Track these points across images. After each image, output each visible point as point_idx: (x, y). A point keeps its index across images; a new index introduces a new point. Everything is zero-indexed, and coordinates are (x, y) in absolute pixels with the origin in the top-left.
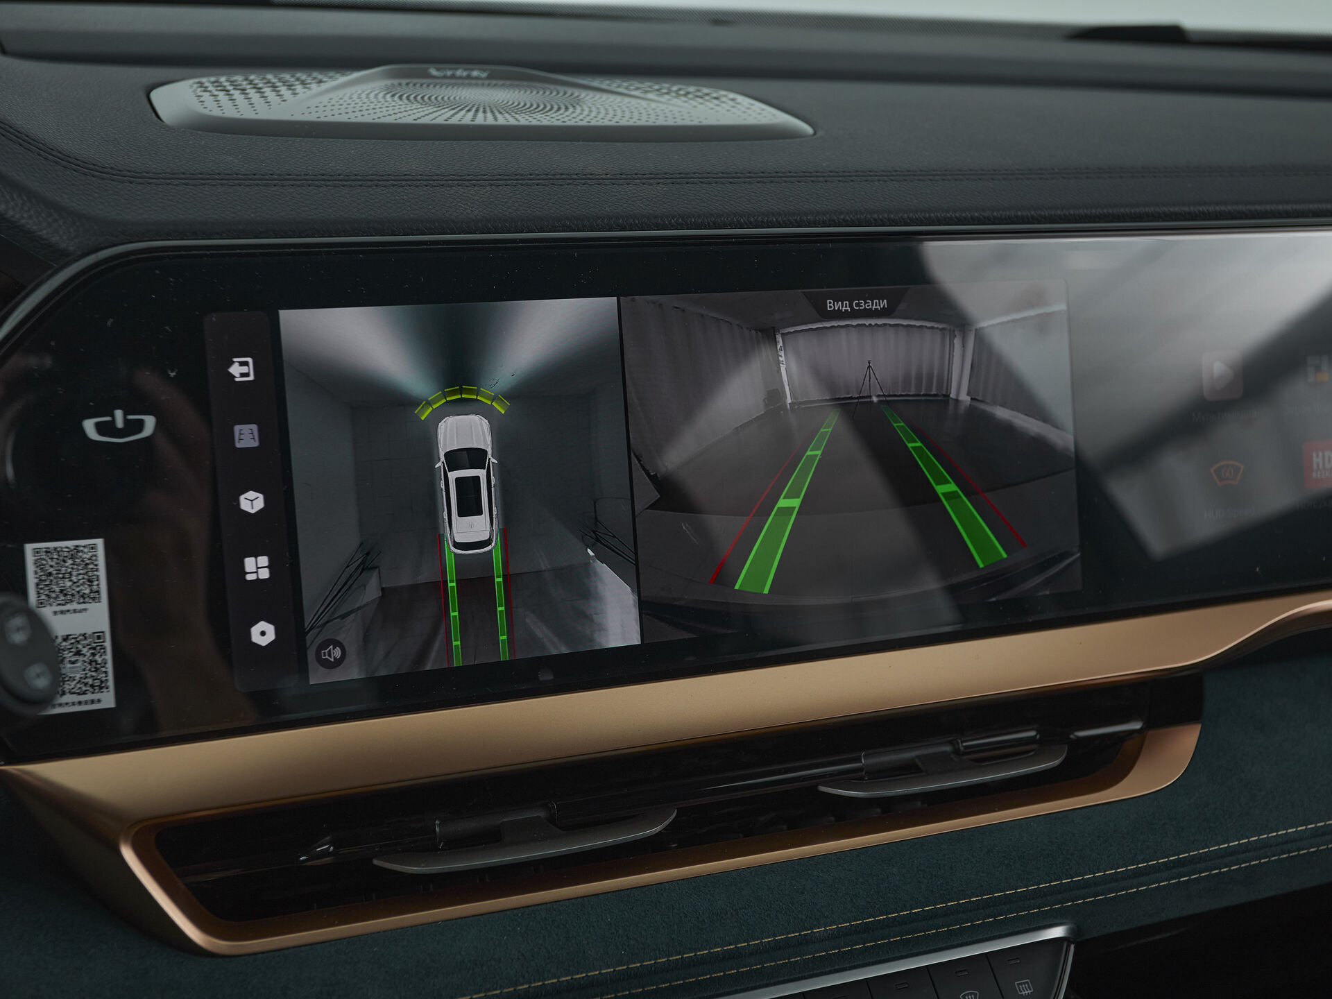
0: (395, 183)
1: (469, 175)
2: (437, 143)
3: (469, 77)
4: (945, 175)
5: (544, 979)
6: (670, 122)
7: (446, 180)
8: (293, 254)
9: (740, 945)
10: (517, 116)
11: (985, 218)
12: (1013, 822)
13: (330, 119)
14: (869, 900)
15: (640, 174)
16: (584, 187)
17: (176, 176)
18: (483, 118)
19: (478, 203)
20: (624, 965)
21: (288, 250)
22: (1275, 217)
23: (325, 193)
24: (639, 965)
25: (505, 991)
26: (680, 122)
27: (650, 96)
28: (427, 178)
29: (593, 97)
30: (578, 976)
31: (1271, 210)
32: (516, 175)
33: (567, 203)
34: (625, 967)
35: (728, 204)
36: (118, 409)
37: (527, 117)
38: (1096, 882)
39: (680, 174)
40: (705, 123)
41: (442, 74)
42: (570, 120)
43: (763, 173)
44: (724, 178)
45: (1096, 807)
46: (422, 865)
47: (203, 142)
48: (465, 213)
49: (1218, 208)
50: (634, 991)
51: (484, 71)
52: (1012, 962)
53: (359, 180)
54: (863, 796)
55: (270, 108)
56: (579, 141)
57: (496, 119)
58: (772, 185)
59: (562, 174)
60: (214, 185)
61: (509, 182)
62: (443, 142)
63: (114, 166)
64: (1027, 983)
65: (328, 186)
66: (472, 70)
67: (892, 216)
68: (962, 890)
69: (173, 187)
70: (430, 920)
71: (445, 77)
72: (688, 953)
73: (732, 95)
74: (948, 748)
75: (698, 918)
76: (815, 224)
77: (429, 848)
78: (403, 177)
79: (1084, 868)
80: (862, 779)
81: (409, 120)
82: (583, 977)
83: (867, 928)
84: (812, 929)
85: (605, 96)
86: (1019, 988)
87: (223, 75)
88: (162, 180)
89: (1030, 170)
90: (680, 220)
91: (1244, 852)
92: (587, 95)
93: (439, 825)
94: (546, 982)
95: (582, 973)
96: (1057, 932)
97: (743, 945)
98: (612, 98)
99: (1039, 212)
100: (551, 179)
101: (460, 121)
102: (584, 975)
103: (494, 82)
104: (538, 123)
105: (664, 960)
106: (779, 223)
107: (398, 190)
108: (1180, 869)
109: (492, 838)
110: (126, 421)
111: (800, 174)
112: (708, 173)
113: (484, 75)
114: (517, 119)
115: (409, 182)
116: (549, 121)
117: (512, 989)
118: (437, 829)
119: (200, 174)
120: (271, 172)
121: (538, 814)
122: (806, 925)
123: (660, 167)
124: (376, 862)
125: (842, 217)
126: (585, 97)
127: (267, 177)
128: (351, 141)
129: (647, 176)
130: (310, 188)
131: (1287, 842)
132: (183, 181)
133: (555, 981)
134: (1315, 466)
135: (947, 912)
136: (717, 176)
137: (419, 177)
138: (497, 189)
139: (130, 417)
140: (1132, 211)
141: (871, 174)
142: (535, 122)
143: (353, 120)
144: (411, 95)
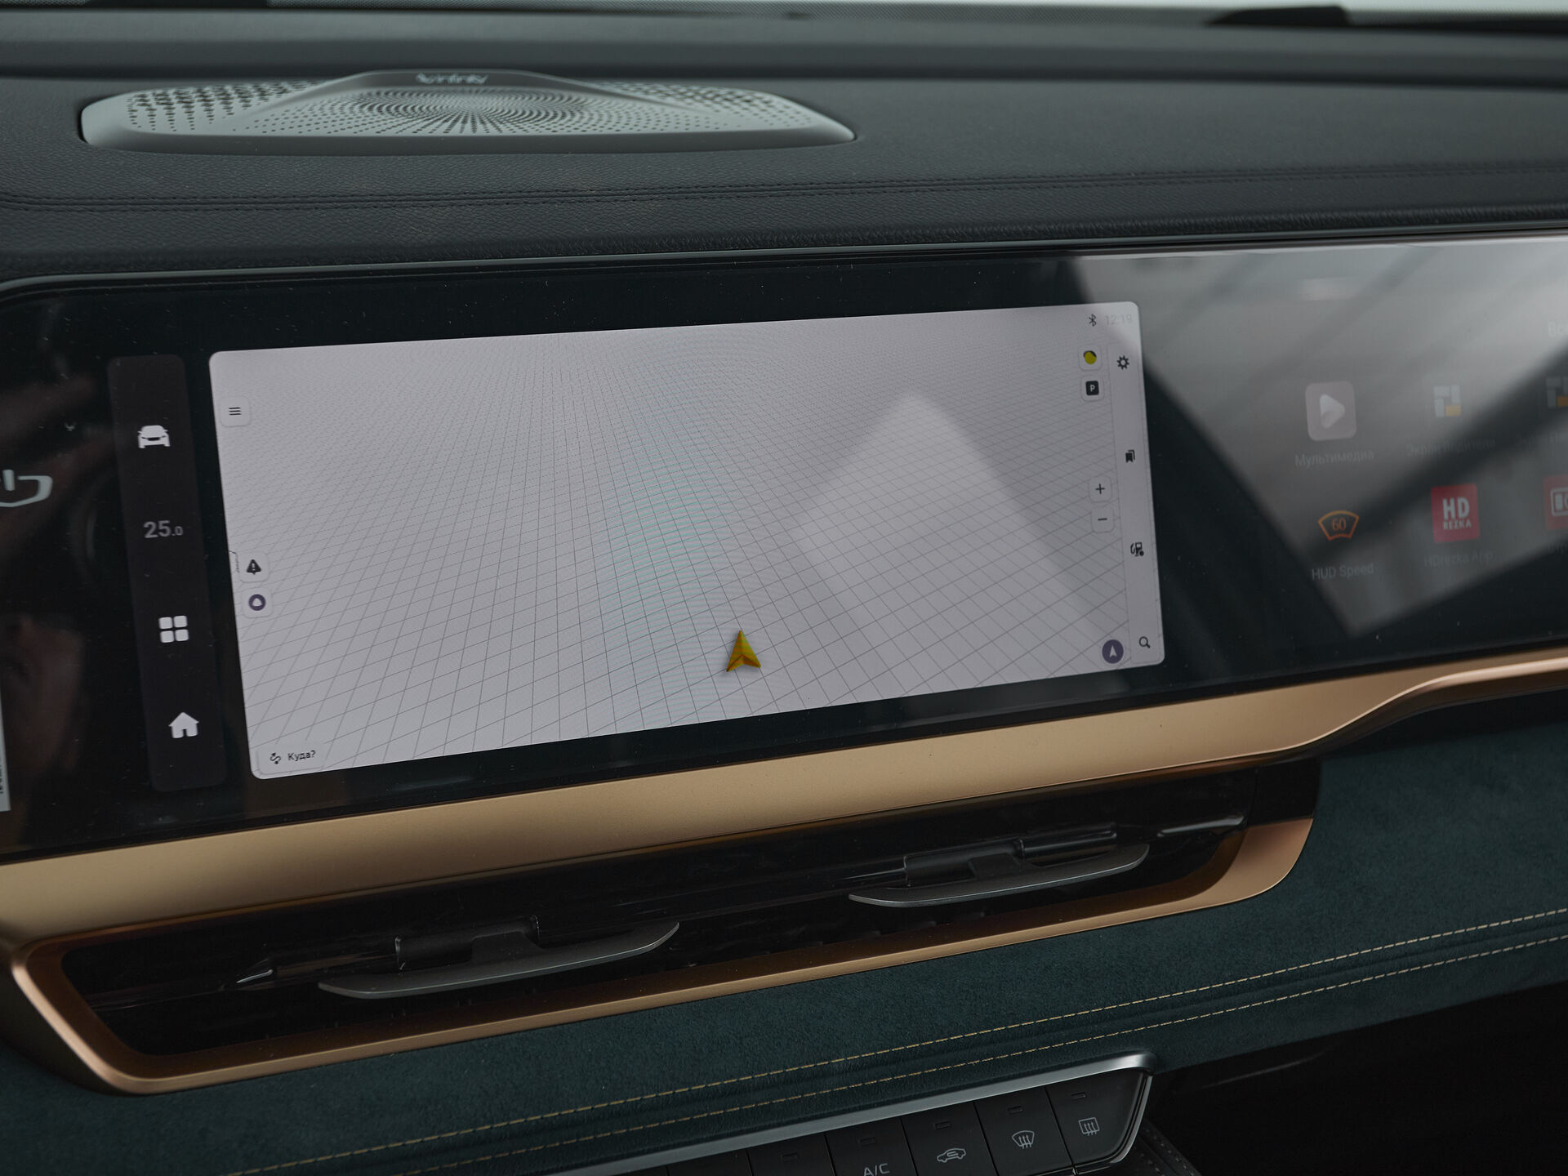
0: (339, 204)
1: (428, 194)
2: (399, 158)
3: (464, 83)
4: (996, 183)
5: (509, 1119)
6: (682, 129)
7: (400, 201)
8: (211, 288)
9: (743, 1079)
10: (501, 126)
11: (1039, 231)
12: (1078, 935)
13: (278, 133)
14: (900, 1026)
15: (632, 189)
16: (563, 205)
17: (82, 201)
18: (459, 129)
19: (434, 226)
20: (604, 1102)
21: (204, 283)
22: (1394, 225)
23: (254, 217)
24: (622, 1102)
25: (462, 1132)
26: (692, 129)
27: (670, 100)
28: (378, 198)
29: (600, 103)
30: (549, 1115)
31: (1388, 216)
32: (484, 193)
33: (539, 224)
34: (605, 1105)
35: (732, 222)
36: (8, 468)
37: (512, 127)
38: (1173, 1004)
39: (680, 188)
40: (723, 129)
41: (432, 81)
42: (562, 129)
43: (779, 185)
44: (731, 191)
45: (1178, 917)
46: (373, 989)
47: (122, 162)
48: (416, 237)
49: (1323, 216)
50: (616, 1133)
51: (482, 76)
52: (1076, 1097)
53: (298, 202)
54: (898, 906)
55: (210, 123)
56: (567, 153)
57: (474, 129)
58: (787, 198)
59: (538, 191)
60: (125, 211)
61: (474, 201)
62: (407, 158)
63: (9, 191)
64: (1093, 1121)
65: (260, 209)
66: (468, 75)
67: (928, 232)
68: (1012, 1014)
69: (76, 213)
70: (381, 1052)
71: (435, 84)
72: (680, 1088)
73: (767, 97)
74: (1009, 850)
75: (695, 1047)
76: (834, 243)
77: (387, 970)
78: (350, 198)
79: (1159, 986)
80: (905, 886)
81: (371, 133)
82: (555, 1117)
83: (896, 1059)
84: (830, 1059)
85: (614, 101)
86: (1083, 1127)
87: (172, 87)
88: (64, 206)
89: (1101, 175)
90: (673, 241)
91: (1354, 967)
92: (595, 100)
93: (401, 944)
94: (512, 1123)
95: (554, 1112)
96: (1132, 1062)
97: (747, 1078)
98: (622, 102)
99: (1106, 224)
100: (524, 197)
101: (431, 133)
102: (556, 1114)
103: (491, 88)
104: (524, 133)
105: (652, 1096)
106: (792, 242)
107: (342, 213)
108: (1276, 988)
109: (460, 958)
110: (17, 482)
111: (825, 186)
112: (714, 187)
113: (482, 81)
114: (499, 130)
115: (355, 204)
116: (537, 130)
117: (471, 1130)
118: (398, 948)
119: (111, 198)
120: (195, 195)
121: (517, 930)
122: (822, 1054)
123: (657, 181)
124: (322, 986)
125: (868, 233)
126: (591, 103)
127: (188, 201)
128: (298, 158)
129: (640, 191)
130: (237, 212)
131: (1406, 955)
132: (89, 207)
133: (522, 1120)
134: (1446, 516)
135: (993, 1039)
136: (724, 189)
137: (369, 198)
138: (458, 210)
139: (22, 478)
140: (1219, 220)
141: (909, 183)
142: (520, 133)
143: (305, 134)
144: (383, 105)
